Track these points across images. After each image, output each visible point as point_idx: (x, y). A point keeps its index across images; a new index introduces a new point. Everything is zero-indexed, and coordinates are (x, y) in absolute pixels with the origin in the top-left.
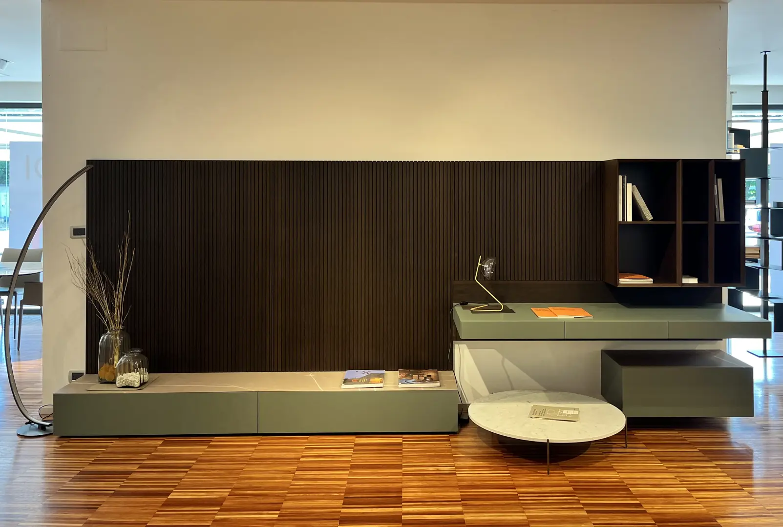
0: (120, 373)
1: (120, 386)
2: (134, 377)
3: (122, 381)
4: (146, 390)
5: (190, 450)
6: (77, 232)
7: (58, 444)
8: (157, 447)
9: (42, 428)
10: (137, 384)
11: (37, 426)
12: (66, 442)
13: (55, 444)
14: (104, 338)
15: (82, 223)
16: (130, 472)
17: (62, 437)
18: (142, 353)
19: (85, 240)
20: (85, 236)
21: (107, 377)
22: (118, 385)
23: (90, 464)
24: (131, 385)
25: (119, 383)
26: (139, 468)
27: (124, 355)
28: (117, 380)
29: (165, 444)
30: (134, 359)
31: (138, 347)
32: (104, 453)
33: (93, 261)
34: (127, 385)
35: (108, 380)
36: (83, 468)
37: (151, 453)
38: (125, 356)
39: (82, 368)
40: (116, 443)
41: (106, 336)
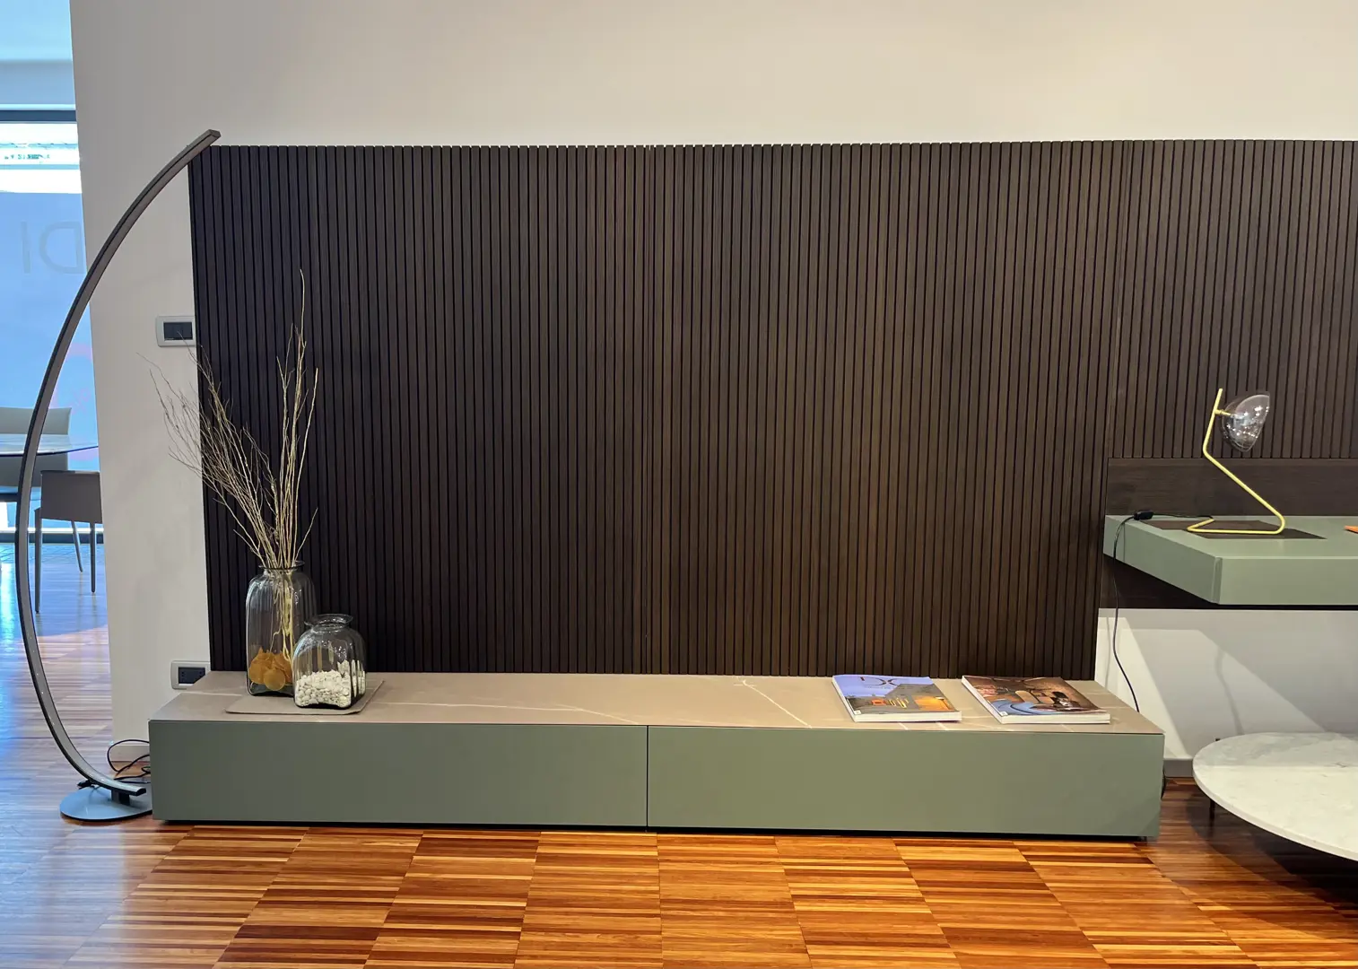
0: (304, 671)
1: (304, 704)
2: (336, 683)
3: (309, 691)
4: (369, 716)
5: (497, 870)
6: (174, 331)
7: (168, 842)
8: (410, 856)
9: (121, 797)
10: (345, 701)
11: (109, 792)
12: (185, 838)
13: (156, 842)
14: (257, 587)
15: (186, 311)
16: (371, 933)
17: (172, 824)
18: (349, 625)
19: (194, 351)
20: (193, 341)
21: (269, 679)
22: (298, 701)
23: (262, 903)
24: (330, 702)
25: (301, 697)
26: (390, 918)
27: (310, 628)
28: (297, 689)
29: (426, 847)
30: (337, 639)
31: (340, 611)
32: (287, 869)
33: (217, 400)
34: (321, 700)
35: (269, 687)
36: (245, 916)
37: (403, 874)
38: (312, 631)
39: (201, 656)
40: (306, 841)
41: (262, 583)
